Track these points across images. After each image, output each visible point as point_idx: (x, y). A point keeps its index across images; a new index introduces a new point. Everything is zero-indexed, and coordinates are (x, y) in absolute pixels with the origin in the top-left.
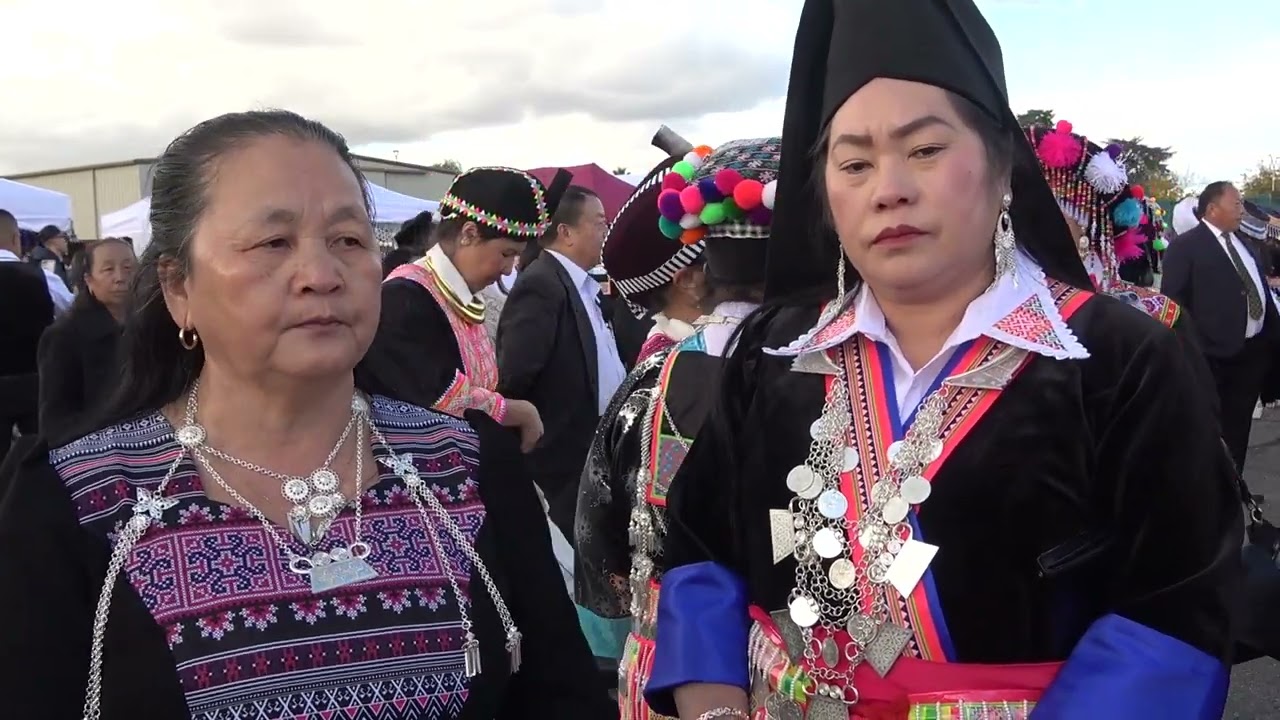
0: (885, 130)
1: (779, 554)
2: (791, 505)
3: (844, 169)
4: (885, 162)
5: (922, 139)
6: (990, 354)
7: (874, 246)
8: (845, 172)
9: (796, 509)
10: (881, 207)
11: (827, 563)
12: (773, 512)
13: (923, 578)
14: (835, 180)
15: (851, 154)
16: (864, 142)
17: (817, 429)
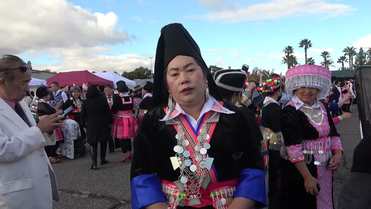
0: (182, 66)
1: (175, 168)
2: (176, 155)
3: (172, 76)
4: (182, 74)
5: (189, 68)
6: (210, 116)
7: (182, 93)
8: (172, 77)
9: (178, 156)
10: (182, 83)
11: (189, 167)
12: (171, 158)
13: (212, 166)
14: (170, 79)
15: (174, 72)
16: (177, 69)
17: (177, 137)
